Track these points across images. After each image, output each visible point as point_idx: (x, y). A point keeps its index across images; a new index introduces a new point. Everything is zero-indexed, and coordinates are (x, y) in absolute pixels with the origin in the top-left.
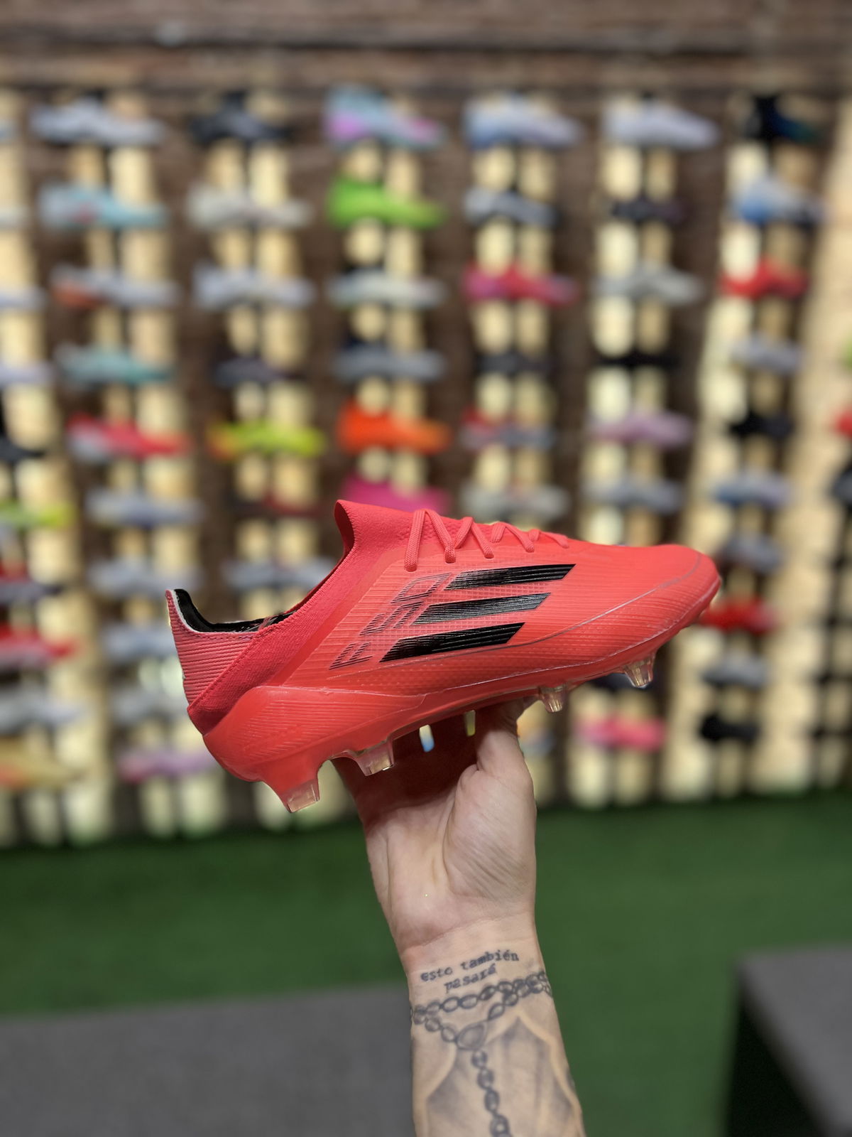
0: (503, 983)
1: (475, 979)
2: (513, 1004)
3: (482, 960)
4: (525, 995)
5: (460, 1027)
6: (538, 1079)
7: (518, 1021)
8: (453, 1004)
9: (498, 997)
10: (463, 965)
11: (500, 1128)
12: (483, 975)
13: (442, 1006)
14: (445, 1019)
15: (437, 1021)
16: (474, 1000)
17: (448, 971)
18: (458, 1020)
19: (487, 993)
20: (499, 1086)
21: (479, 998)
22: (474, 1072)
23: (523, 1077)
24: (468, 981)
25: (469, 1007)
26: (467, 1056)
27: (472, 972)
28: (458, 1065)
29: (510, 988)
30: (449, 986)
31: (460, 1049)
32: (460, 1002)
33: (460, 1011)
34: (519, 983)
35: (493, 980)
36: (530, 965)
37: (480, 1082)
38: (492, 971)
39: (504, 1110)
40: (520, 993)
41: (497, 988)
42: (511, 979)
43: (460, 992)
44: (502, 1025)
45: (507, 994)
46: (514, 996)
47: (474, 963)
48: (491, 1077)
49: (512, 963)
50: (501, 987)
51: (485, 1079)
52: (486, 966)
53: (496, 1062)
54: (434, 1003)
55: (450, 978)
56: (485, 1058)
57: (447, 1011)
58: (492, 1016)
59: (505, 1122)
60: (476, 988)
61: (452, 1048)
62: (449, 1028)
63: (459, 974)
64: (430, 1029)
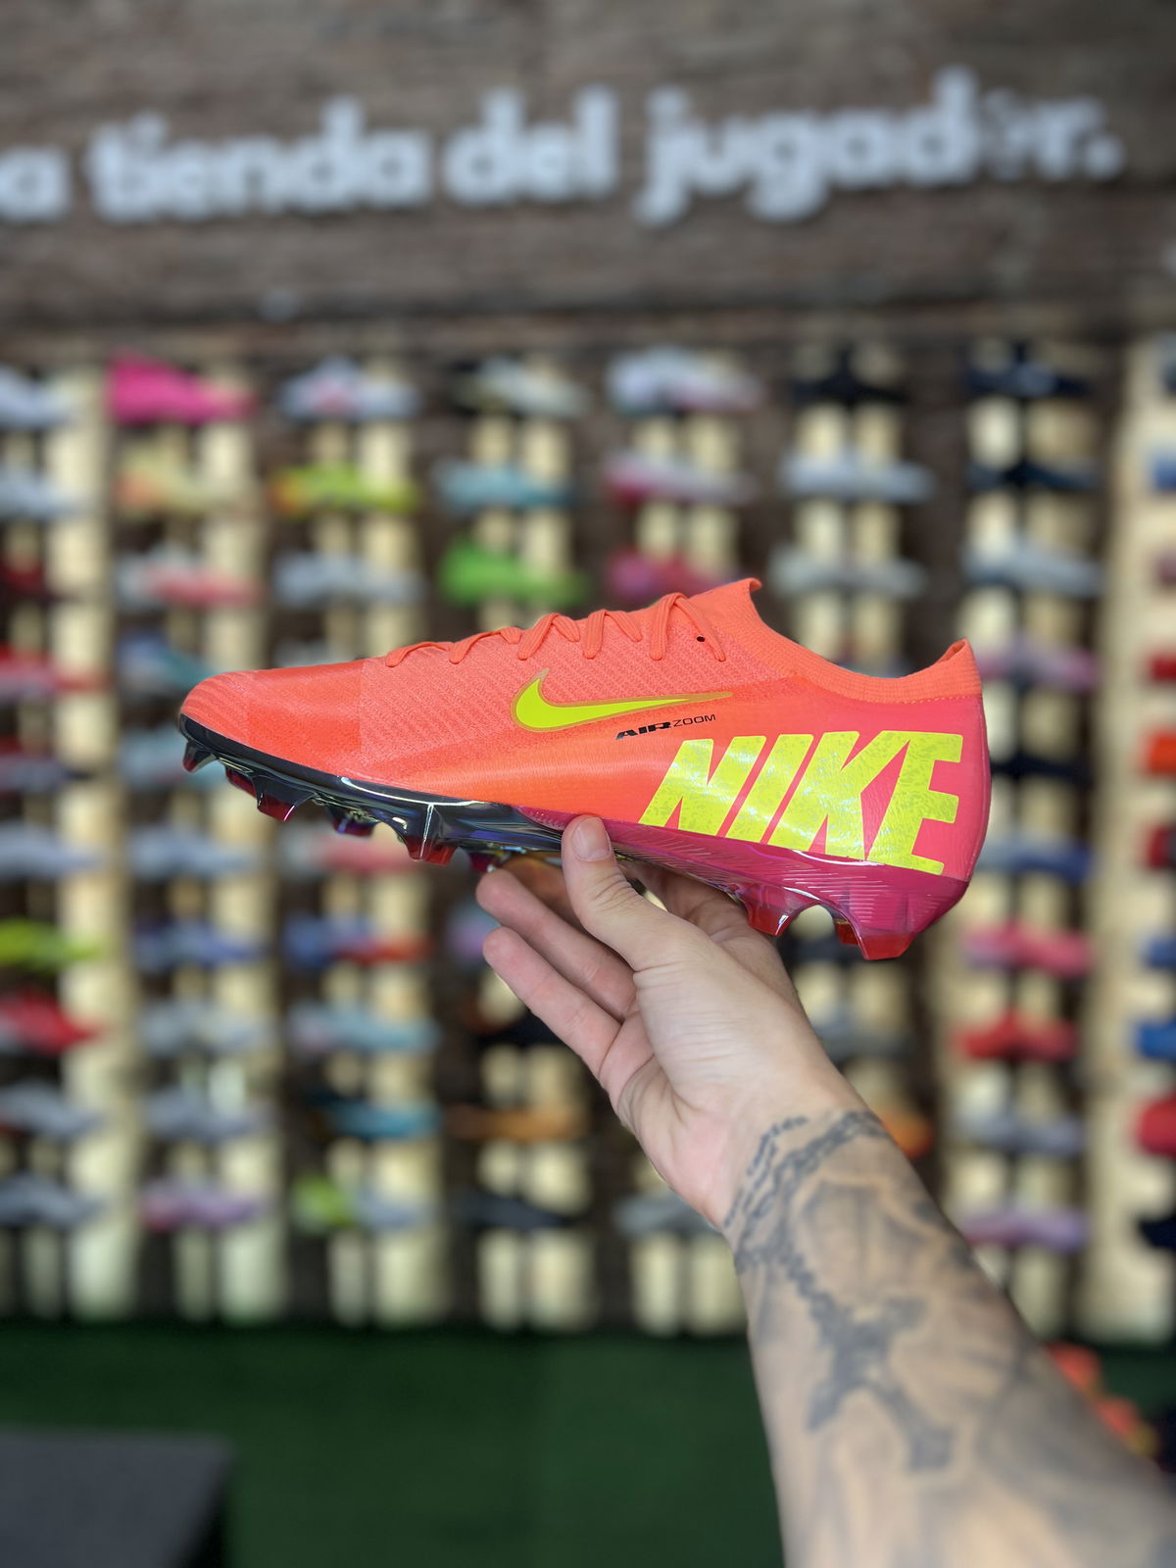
0: (792, 1155)
1: (763, 1177)
5: (764, 1240)
6: (860, 1225)
7: (822, 1186)
11: (822, 1306)
14: (750, 1245)
15: (745, 1254)
16: (769, 1201)
23: (839, 1236)
24: (758, 1185)
25: (766, 1212)
27: (757, 1174)
28: (771, 1279)
29: (802, 1156)
30: (745, 1208)
31: (770, 1261)
33: (760, 1223)
35: (778, 1159)
36: (827, 1116)
41: (784, 1166)
44: (800, 1201)
46: (812, 1162)
47: (757, 1161)
48: (800, 1260)
49: (797, 1130)
50: (789, 1161)
52: (768, 1150)
55: (743, 1200)
56: (791, 1248)
57: (750, 1233)
58: (788, 1200)
59: (827, 1298)
61: (761, 1267)
62: (756, 1249)
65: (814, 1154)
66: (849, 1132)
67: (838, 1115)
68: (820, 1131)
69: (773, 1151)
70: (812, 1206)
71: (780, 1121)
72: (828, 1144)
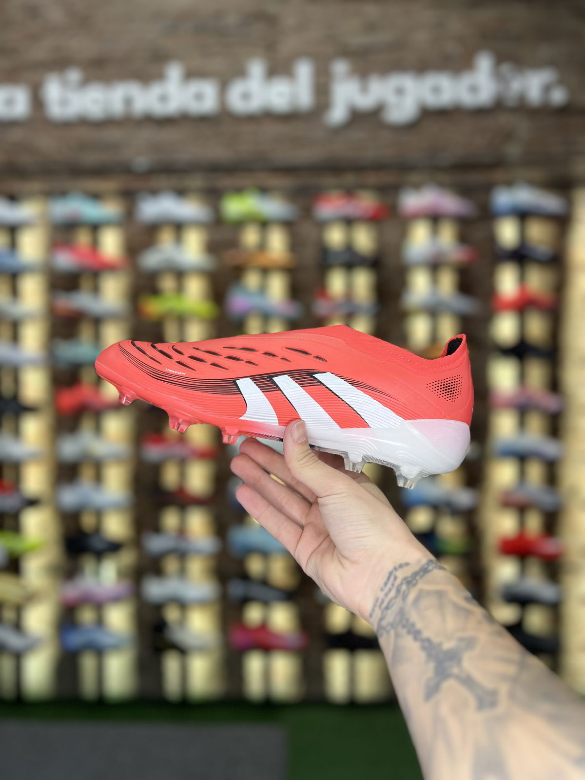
0: (405, 579)
1: (390, 590)
2: (415, 585)
3: (389, 578)
4: (421, 577)
5: (392, 619)
6: (441, 607)
7: (421, 591)
8: (385, 612)
9: (404, 587)
10: (382, 590)
11: (426, 644)
12: (393, 585)
14: (384, 623)
15: (384, 627)
16: (393, 601)
17: (377, 600)
18: (390, 617)
20: (419, 625)
21: (395, 597)
22: (404, 632)
25: (392, 606)
27: (386, 590)
29: (410, 579)
30: (380, 607)
31: (395, 629)
32: (387, 608)
33: (389, 612)
34: (416, 574)
35: (398, 581)
36: (419, 561)
37: (409, 632)
38: (395, 578)
39: (426, 634)
40: (418, 578)
41: (401, 584)
46: (414, 582)
48: (413, 625)
49: (406, 568)
50: (404, 582)
51: (411, 630)
52: (392, 578)
53: (414, 617)
54: (379, 622)
55: (379, 603)
56: (407, 620)
57: (386, 617)
58: (404, 598)
59: (428, 640)
60: (393, 594)
61: (392, 633)
62: (388, 624)
63: (381, 595)
65: (415, 578)
66: (430, 568)
67: (424, 561)
68: (416, 568)
70: (416, 600)
71: (397, 565)
72: (421, 573)
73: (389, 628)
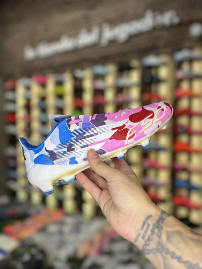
0: (154, 225)
2: (162, 228)
4: (162, 223)
5: (155, 247)
7: (167, 232)
8: (148, 242)
9: (156, 230)
10: (141, 230)
12: (148, 228)
13: (146, 245)
14: (149, 248)
15: (148, 250)
16: (151, 237)
17: (139, 234)
18: (153, 245)
19: (153, 232)
20: (178, 253)
21: (152, 235)
22: (169, 256)
23: (182, 245)
24: (146, 232)
25: (152, 239)
26: (163, 253)
27: (144, 230)
28: (164, 258)
29: (157, 225)
30: (143, 238)
31: (161, 253)
32: (149, 240)
33: (151, 243)
34: (158, 221)
35: (151, 227)
36: (157, 214)
39: (185, 258)
40: (161, 223)
41: (154, 229)
42: (155, 222)
43: (146, 238)
44: (164, 237)
45: (158, 227)
46: (160, 226)
47: (143, 227)
49: (151, 218)
50: (154, 227)
51: (173, 256)
53: (172, 248)
54: (144, 246)
55: (141, 236)
56: (168, 250)
57: (148, 245)
58: (160, 236)
60: (149, 232)
61: (158, 254)
62: (153, 249)
63: (142, 233)
64: (149, 254)
65: (159, 225)
66: (164, 217)
67: (159, 213)
68: (157, 218)
69: (149, 225)
70: (168, 238)
71: (146, 217)
72: (161, 221)
73: (155, 251)
